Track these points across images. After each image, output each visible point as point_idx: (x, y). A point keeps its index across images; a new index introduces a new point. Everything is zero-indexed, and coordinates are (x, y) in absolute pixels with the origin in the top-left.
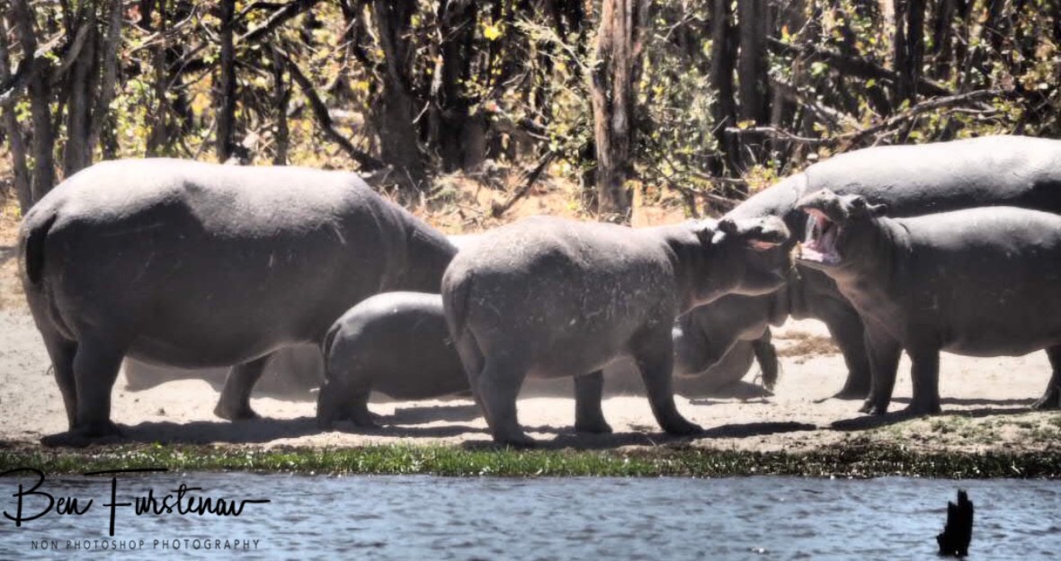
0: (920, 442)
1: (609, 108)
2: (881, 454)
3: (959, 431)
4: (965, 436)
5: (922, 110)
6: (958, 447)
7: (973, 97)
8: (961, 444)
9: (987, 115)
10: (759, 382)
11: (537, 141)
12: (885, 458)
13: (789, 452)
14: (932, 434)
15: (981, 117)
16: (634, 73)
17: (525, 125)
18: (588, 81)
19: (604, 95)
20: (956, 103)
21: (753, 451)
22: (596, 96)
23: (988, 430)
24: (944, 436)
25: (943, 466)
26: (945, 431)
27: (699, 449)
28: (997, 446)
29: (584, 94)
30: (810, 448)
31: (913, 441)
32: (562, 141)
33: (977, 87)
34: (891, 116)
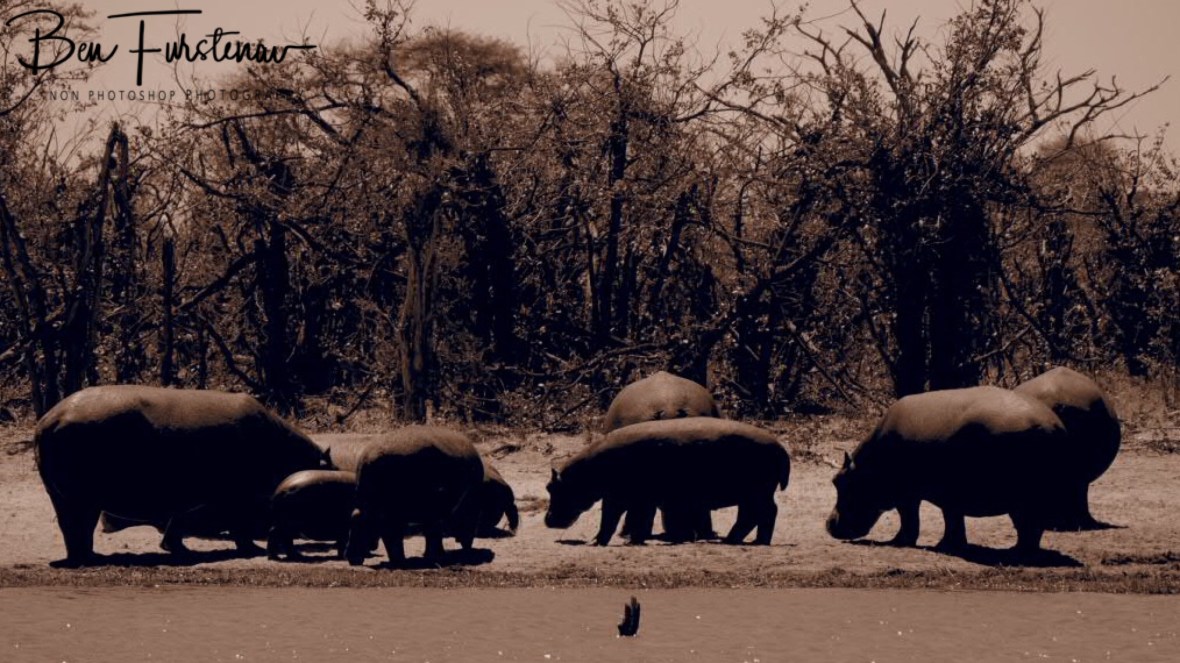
0: (608, 566)
1: (411, 354)
2: (583, 574)
3: (632, 559)
4: (636, 562)
5: (609, 356)
6: (632, 569)
7: (642, 348)
8: (634, 567)
9: (649, 359)
10: (507, 528)
11: (365, 375)
12: (586, 576)
13: (525, 572)
14: (615, 561)
15: (646, 361)
16: (427, 331)
17: (357, 365)
18: (398, 337)
19: (409, 346)
20: (632, 352)
21: (502, 571)
22: (403, 346)
23: (650, 559)
24: (624, 562)
25: (623, 581)
26: (623, 559)
28: (655, 569)
29: (396, 345)
30: (539, 570)
31: (604, 566)
32: (382, 375)
33: (645, 341)
34: (590, 360)
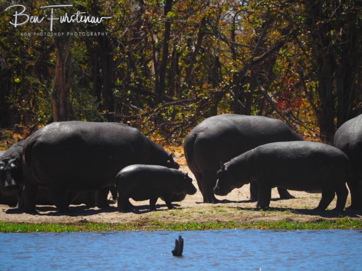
0: (165, 219)
1: (58, 106)
2: (152, 223)
3: (179, 215)
4: (181, 217)
5: (165, 106)
6: (178, 220)
7: (182, 102)
8: (180, 219)
9: (187, 108)
10: (111, 199)
11: (33, 117)
12: (154, 224)
13: (121, 223)
14: (169, 216)
15: (185, 108)
16: (67, 94)
17: (29, 112)
18: (51, 98)
19: (57, 102)
20: (176, 104)
21: (109, 222)
22: (53, 102)
23: (189, 215)
24: (174, 217)
25: (174, 227)
26: (174, 215)
27: (90, 222)
28: (191, 219)
29: (49, 101)
30: (128, 221)
31: (163, 218)
32: (42, 117)
33: (184, 98)
34: (155, 108)
